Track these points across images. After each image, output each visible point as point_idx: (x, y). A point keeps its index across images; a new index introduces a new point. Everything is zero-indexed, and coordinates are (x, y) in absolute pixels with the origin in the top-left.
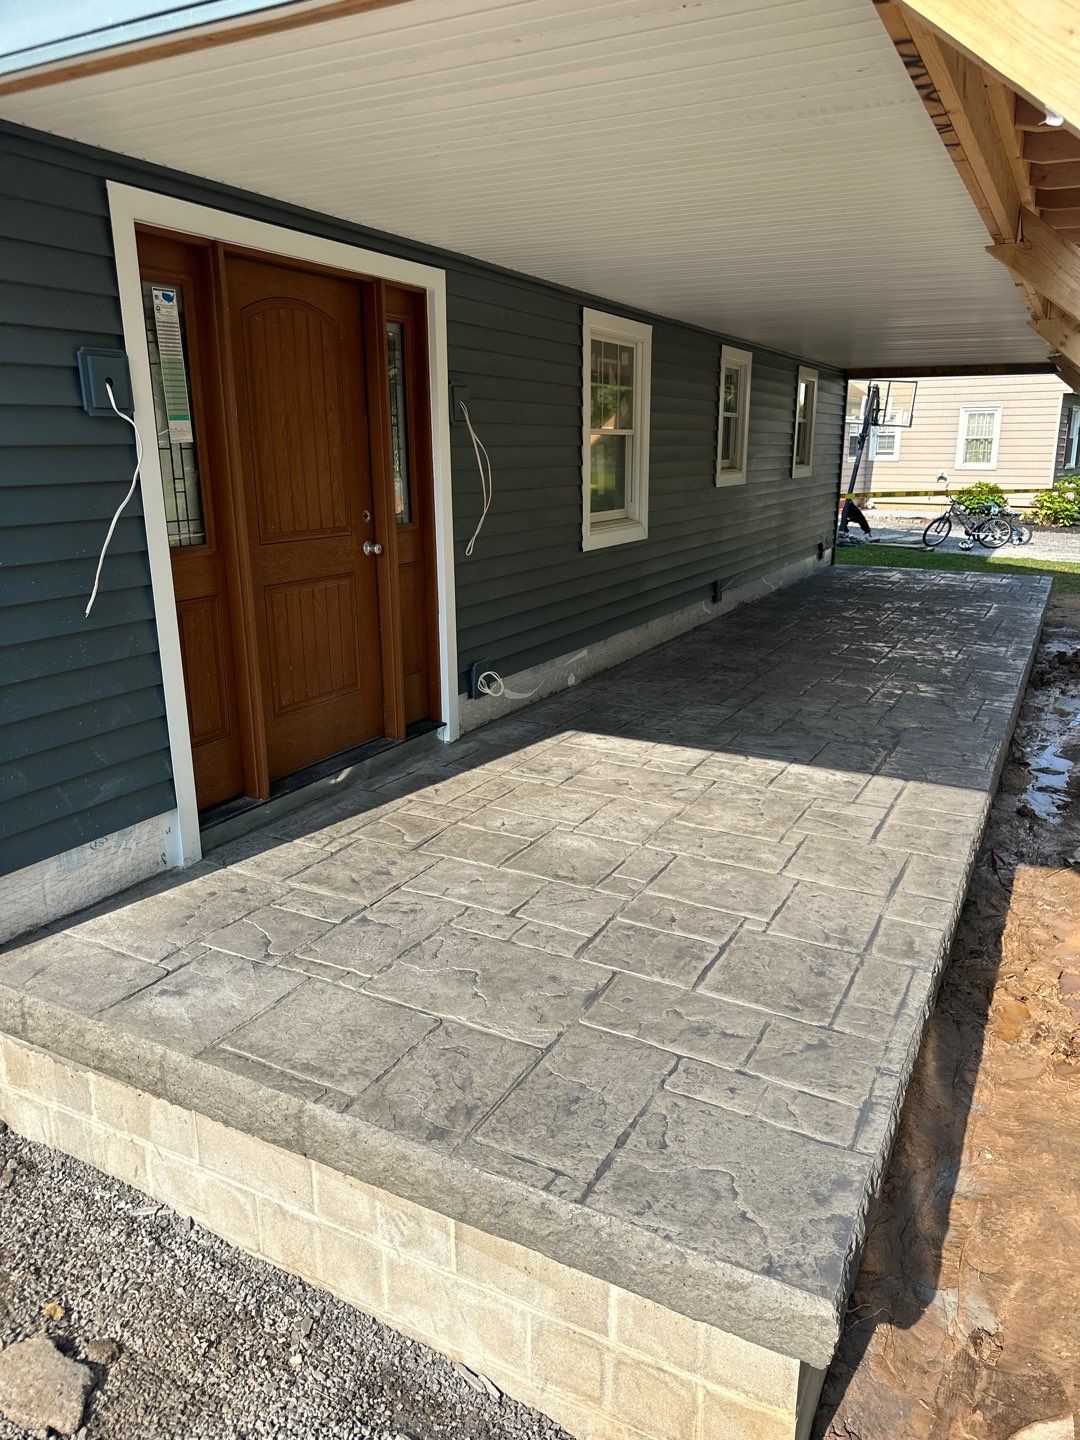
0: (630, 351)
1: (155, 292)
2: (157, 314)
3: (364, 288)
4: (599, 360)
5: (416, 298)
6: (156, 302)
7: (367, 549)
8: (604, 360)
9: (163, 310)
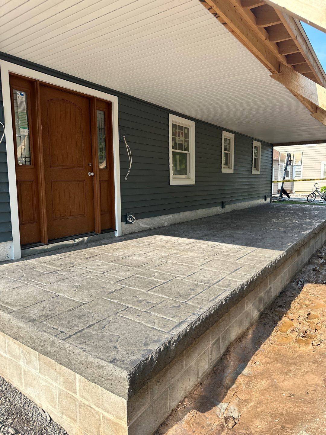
0: (188, 129)
1: (17, 93)
2: (18, 99)
3: (90, 99)
4: (176, 130)
5: (109, 104)
6: (17, 95)
7: (90, 174)
8: (178, 130)
9: (20, 98)
